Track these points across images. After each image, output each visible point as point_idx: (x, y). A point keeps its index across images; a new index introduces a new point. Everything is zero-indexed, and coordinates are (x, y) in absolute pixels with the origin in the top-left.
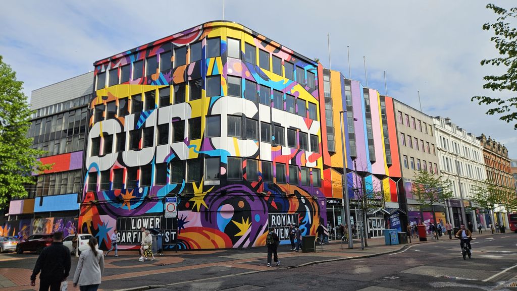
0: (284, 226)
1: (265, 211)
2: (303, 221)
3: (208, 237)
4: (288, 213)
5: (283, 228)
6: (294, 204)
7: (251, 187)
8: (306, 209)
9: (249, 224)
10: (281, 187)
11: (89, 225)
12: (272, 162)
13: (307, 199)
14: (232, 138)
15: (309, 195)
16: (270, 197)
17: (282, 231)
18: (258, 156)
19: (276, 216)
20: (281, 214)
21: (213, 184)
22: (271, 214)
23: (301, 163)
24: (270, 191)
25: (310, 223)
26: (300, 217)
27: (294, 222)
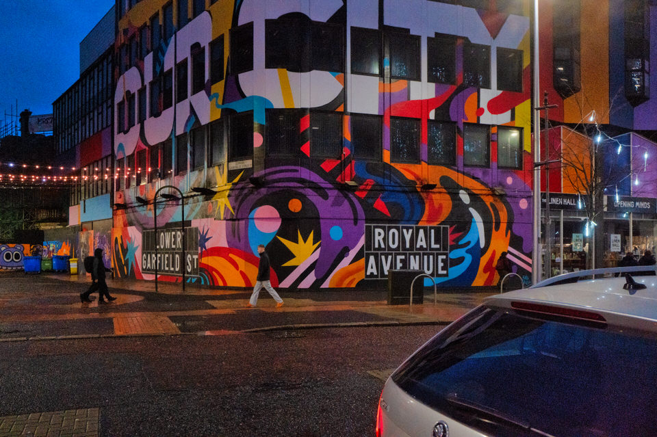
0: (408, 250)
1: (356, 220)
2: (461, 242)
3: (236, 266)
4: (420, 224)
5: (405, 254)
7: (321, 172)
8: (471, 217)
9: (314, 244)
10: (402, 171)
11: (119, 241)
12: (380, 117)
13: (477, 195)
14: (276, 70)
15: (483, 187)
16: (371, 190)
17: (402, 261)
18: (342, 105)
19: (387, 230)
20: (401, 225)
21: (242, 168)
22: (373, 225)
23: (464, 116)
24: (371, 180)
25: (482, 245)
26: (452, 233)
27: (435, 244)
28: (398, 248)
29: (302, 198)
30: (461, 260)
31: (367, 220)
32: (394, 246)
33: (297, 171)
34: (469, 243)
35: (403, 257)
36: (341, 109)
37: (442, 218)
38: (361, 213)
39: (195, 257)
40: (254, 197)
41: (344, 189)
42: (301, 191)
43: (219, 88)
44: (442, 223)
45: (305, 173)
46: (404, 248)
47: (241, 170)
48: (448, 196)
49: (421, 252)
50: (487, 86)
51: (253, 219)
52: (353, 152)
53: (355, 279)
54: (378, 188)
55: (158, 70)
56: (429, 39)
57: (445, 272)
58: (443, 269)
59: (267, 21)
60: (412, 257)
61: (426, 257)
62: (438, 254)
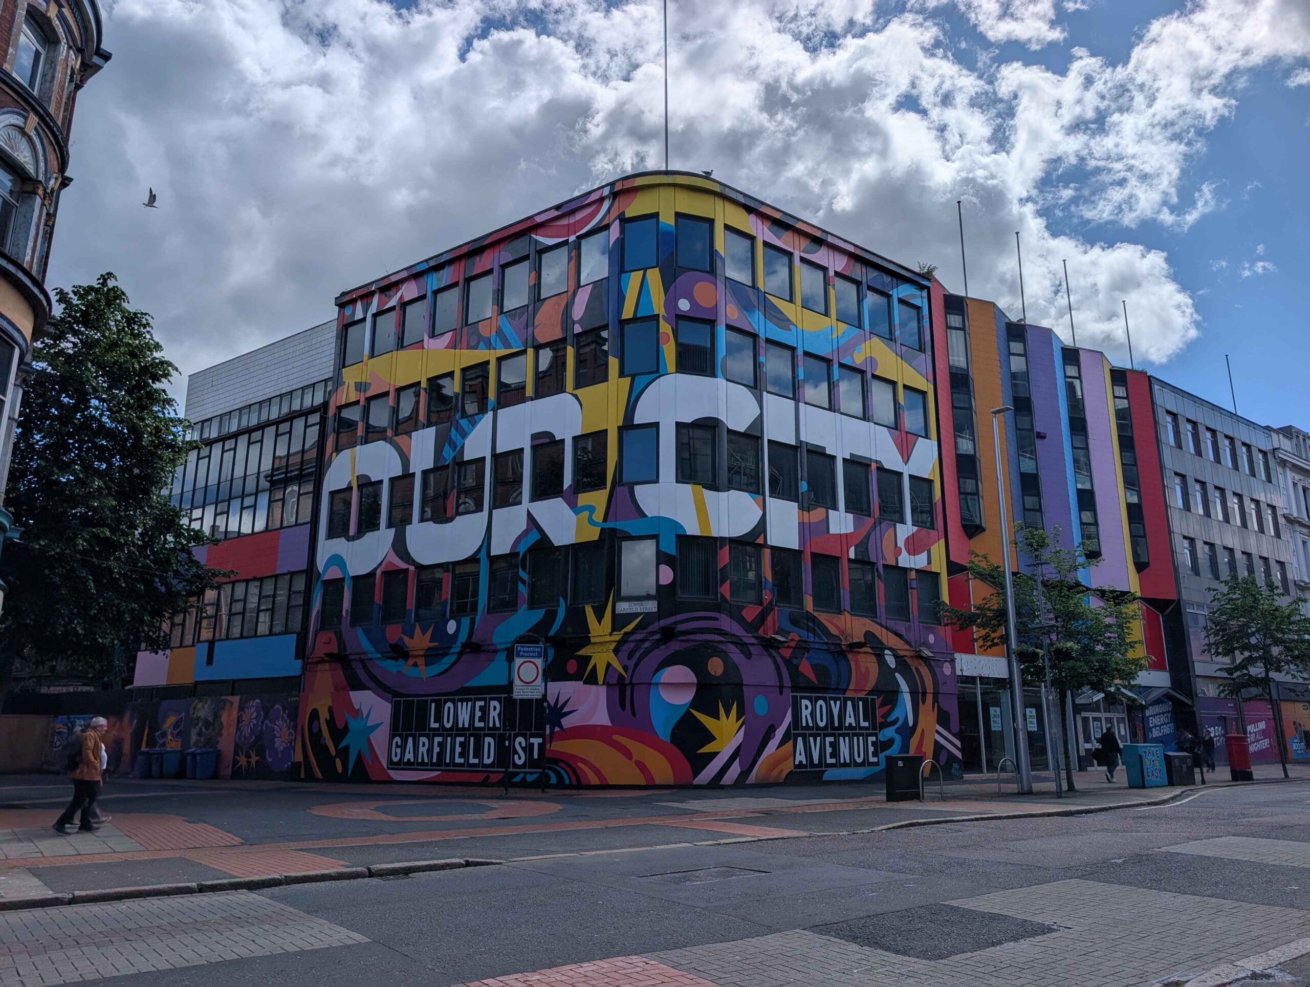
0: (837, 729)
1: (781, 687)
3: (628, 755)
4: (848, 694)
5: (834, 735)
6: (863, 671)
7: (741, 621)
8: (898, 685)
9: (737, 721)
10: (825, 622)
11: (324, 715)
12: (799, 552)
13: (903, 657)
14: (689, 486)
15: (907, 647)
16: (795, 648)
17: (831, 744)
18: (762, 535)
19: (814, 701)
20: (828, 696)
21: (639, 611)
22: (799, 694)
23: (883, 557)
24: (796, 635)
25: (911, 724)
26: (882, 705)
27: (864, 721)
28: (826, 728)
29: (724, 656)
30: (891, 742)
31: (795, 688)
32: (822, 724)
33: (717, 619)
34: (897, 720)
35: (832, 739)
36: (760, 541)
37: (869, 687)
38: (787, 682)
40: (660, 654)
41: (769, 645)
42: (722, 646)
43: (597, 499)
44: (871, 692)
45: (726, 623)
46: (833, 728)
48: (874, 659)
49: (851, 732)
50: (903, 521)
51: (657, 684)
52: (775, 597)
53: (782, 770)
54: (803, 645)
56: (844, 460)
57: (875, 760)
58: (873, 756)
59: (678, 425)
60: (841, 739)
61: (855, 739)
62: (867, 735)
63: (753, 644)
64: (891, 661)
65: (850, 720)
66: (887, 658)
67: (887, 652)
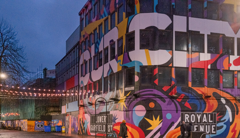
0: (199, 123)
1: (177, 111)
2: (222, 120)
4: (204, 112)
5: (198, 125)
6: (211, 105)
7: (162, 91)
8: (226, 109)
9: (159, 121)
10: (197, 90)
11: (81, 120)
12: (188, 68)
13: (229, 100)
14: (144, 50)
15: (231, 97)
16: (183, 98)
17: (196, 127)
18: (171, 64)
19: (190, 115)
20: (196, 113)
21: (130, 90)
22: (184, 113)
23: (223, 67)
24: (183, 94)
25: (231, 121)
26: (218, 116)
27: (210, 120)
28: (195, 122)
29: (155, 102)
30: (222, 127)
31: (182, 111)
32: (193, 122)
33: (153, 91)
34: (225, 120)
35: (197, 126)
36: (171, 65)
37: (213, 110)
38: (179, 108)
39: (111, 126)
40: (135, 102)
41: (172, 98)
42: (154, 99)
43: (121, 58)
44: (214, 112)
45: (156, 92)
46: (198, 122)
47: (130, 91)
48: (216, 101)
49: (205, 124)
50: (233, 54)
51: (135, 110)
52: (176, 83)
53: (176, 135)
54: (187, 97)
55: (97, 51)
56: (208, 35)
57: (215, 132)
58: (214, 131)
59: (140, 30)
60: (201, 126)
61: (207, 126)
62: (212, 125)
63: (166, 98)
64: (223, 101)
65: (205, 120)
66: (222, 100)
67: (222, 98)
